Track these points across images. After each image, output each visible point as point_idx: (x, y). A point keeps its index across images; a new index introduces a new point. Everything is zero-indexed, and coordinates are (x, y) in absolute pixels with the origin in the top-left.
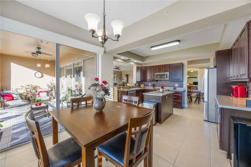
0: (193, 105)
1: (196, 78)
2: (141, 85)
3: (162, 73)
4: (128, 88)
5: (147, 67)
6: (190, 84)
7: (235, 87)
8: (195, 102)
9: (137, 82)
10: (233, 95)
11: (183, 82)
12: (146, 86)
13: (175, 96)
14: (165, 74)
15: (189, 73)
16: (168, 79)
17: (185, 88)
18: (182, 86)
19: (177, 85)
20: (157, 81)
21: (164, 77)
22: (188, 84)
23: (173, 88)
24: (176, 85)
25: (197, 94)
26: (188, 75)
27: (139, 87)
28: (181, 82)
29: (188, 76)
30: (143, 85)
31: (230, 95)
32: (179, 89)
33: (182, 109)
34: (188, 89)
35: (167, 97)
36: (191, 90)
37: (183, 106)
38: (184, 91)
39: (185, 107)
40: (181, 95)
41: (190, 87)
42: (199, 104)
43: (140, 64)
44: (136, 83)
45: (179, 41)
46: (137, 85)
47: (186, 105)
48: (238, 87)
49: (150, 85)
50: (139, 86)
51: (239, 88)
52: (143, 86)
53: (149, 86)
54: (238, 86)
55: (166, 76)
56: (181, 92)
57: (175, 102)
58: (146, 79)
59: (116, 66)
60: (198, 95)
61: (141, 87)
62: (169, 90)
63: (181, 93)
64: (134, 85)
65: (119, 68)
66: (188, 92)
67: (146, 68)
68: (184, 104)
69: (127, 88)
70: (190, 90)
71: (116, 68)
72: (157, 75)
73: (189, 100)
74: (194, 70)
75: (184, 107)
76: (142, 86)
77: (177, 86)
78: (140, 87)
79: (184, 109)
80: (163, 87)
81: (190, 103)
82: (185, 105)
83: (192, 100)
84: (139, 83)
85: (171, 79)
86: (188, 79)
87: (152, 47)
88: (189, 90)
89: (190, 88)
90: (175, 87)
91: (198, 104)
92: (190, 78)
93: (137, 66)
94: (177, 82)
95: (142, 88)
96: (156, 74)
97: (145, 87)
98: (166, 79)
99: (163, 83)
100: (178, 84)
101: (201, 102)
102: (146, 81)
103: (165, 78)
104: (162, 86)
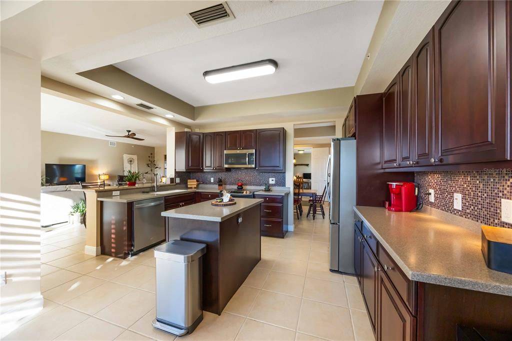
0: (305, 224)
1: (307, 165)
2: (189, 181)
3: (238, 152)
4: (143, 192)
5: (203, 134)
6: (298, 178)
7: (396, 185)
8: (307, 217)
9: (178, 174)
10: (390, 205)
11: (285, 172)
12: (203, 183)
13: (268, 208)
14: (246, 154)
15: (296, 156)
16: (253, 166)
17: (289, 188)
18: (281, 183)
19: (272, 180)
20: (228, 170)
21: (244, 162)
22: (295, 178)
23: (263, 188)
24: (270, 179)
25: (312, 198)
26: (294, 158)
27: (184, 186)
28: (280, 173)
29: (294, 161)
30: (195, 180)
31: (384, 206)
32: (277, 191)
33: (283, 238)
34: (294, 188)
35: (240, 220)
36: (301, 191)
37: (284, 229)
38: (287, 194)
39: (289, 230)
40: (280, 205)
41: (298, 184)
42: (314, 219)
43: (188, 126)
44: (173, 176)
45: (274, 63)
46: (178, 180)
47: (291, 228)
48: (401, 186)
49: (212, 180)
50: (184, 183)
51: (403, 189)
52: (196, 183)
53: (210, 183)
54: (402, 184)
55: (247, 159)
56: (281, 197)
57: (268, 222)
58: (203, 167)
59: (129, 131)
60: (313, 200)
61: (189, 186)
62: (255, 193)
63: (282, 200)
64: (169, 182)
65: (135, 134)
66: (295, 194)
67: (202, 137)
68: (288, 224)
69: (140, 192)
70: (299, 191)
71: (128, 136)
72: (228, 156)
73: (297, 212)
74: (305, 150)
75: (287, 231)
76: (192, 183)
77: (274, 182)
78: (187, 188)
79: (287, 237)
80: (241, 186)
81: (298, 219)
82: (289, 226)
83: (301, 211)
84: (183, 177)
85: (260, 167)
86: (294, 167)
87: (206, 73)
88: (297, 191)
89: (299, 186)
90: (269, 187)
91: (312, 221)
92: (297, 166)
93: (175, 129)
94: (273, 174)
95: (191, 188)
96: (225, 152)
97: (200, 185)
98: (250, 166)
99: (242, 176)
100: (274, 179)
101: (319, 216)
102: (202, 171)
103: (246, 164)
104: (240, 184)
